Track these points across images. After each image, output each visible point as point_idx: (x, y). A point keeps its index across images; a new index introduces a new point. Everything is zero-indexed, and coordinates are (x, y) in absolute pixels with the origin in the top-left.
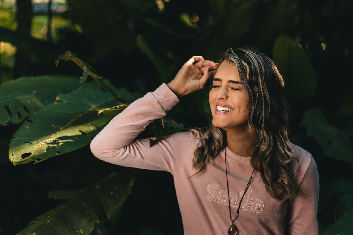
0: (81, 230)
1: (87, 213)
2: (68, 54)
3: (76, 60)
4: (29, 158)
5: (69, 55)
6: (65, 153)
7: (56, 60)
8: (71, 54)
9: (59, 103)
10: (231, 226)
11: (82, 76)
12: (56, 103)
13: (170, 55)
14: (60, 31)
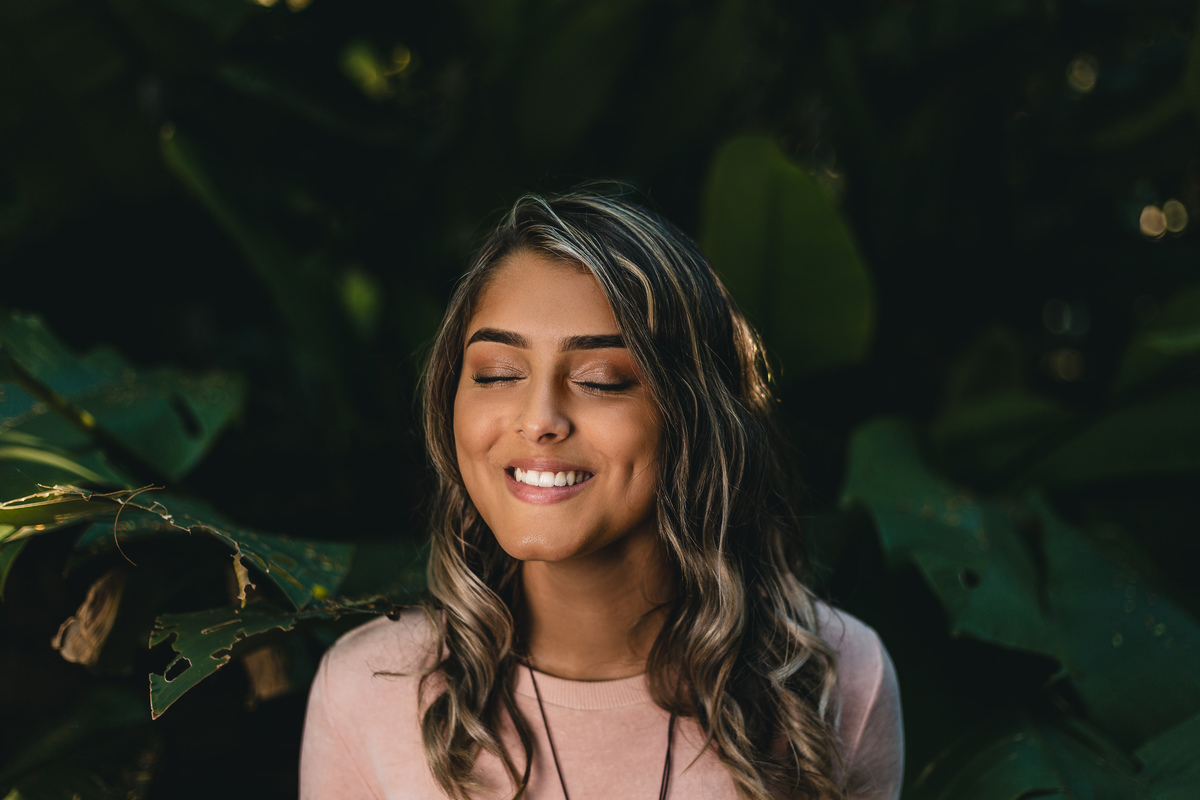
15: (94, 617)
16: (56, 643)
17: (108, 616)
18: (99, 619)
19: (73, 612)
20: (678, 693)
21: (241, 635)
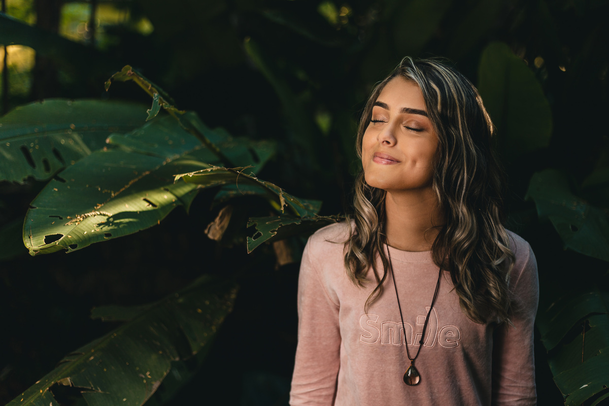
0: (148, 373)
1: (158, 344)
2: (127, 70)
3: (141, 81)
4: (57, 244)
5: (128, 72)
6: (119, 236)
7: (107, 81)
8: (132, 71)
9: (110, 151)
10: (409, 369)
11: (150, 109)
12: (105, 149)
13: (301, 75)
14: (111, 30)
15: (221, 223)
16: (206, 231)
17: (226, 223)
18: (223, 223)
19: (213, 220)
20: (444, 259)
21: (281, 225)
